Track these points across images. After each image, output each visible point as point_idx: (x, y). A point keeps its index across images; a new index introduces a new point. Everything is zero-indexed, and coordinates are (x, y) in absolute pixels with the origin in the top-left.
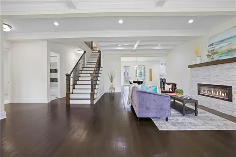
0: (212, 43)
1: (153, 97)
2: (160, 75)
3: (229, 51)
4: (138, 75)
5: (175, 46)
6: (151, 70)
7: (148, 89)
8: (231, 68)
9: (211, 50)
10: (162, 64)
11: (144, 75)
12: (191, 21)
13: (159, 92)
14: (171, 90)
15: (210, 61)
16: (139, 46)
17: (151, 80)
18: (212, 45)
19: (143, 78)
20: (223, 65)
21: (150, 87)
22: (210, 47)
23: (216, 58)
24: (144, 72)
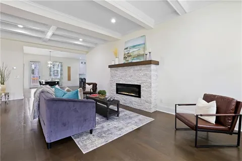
0: (126, 47)
1: (74, 106)
2: (80, 74)
3: (139, 56)
4: (52, 73)
5: (96, 44)
6: (69, 68)
7: (65, 94)
8: (140, 70)
9: (127, 52)
10: (82, 63)
11: (61, 74)
12: (113, 21)
13: (81, 97)
14: (92, 91)
15: (126, 62)
16: (53, 34)
17: (69, 79)
18: (127, 48)
19: (59, 77)
20: (135, 67)
21: (68, 91)
22: (126, 50)
23: (130, 60)
24: (61, 70)
